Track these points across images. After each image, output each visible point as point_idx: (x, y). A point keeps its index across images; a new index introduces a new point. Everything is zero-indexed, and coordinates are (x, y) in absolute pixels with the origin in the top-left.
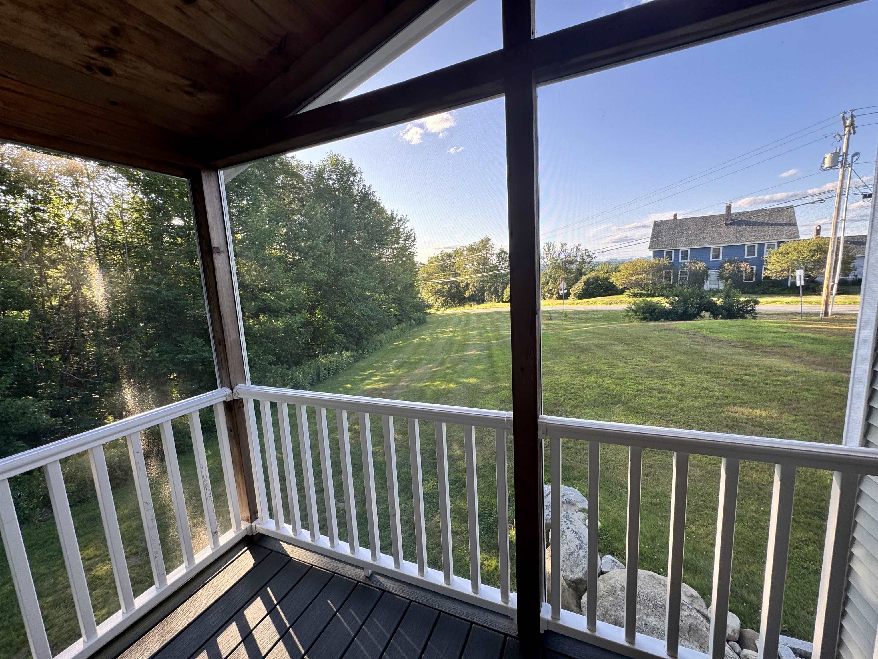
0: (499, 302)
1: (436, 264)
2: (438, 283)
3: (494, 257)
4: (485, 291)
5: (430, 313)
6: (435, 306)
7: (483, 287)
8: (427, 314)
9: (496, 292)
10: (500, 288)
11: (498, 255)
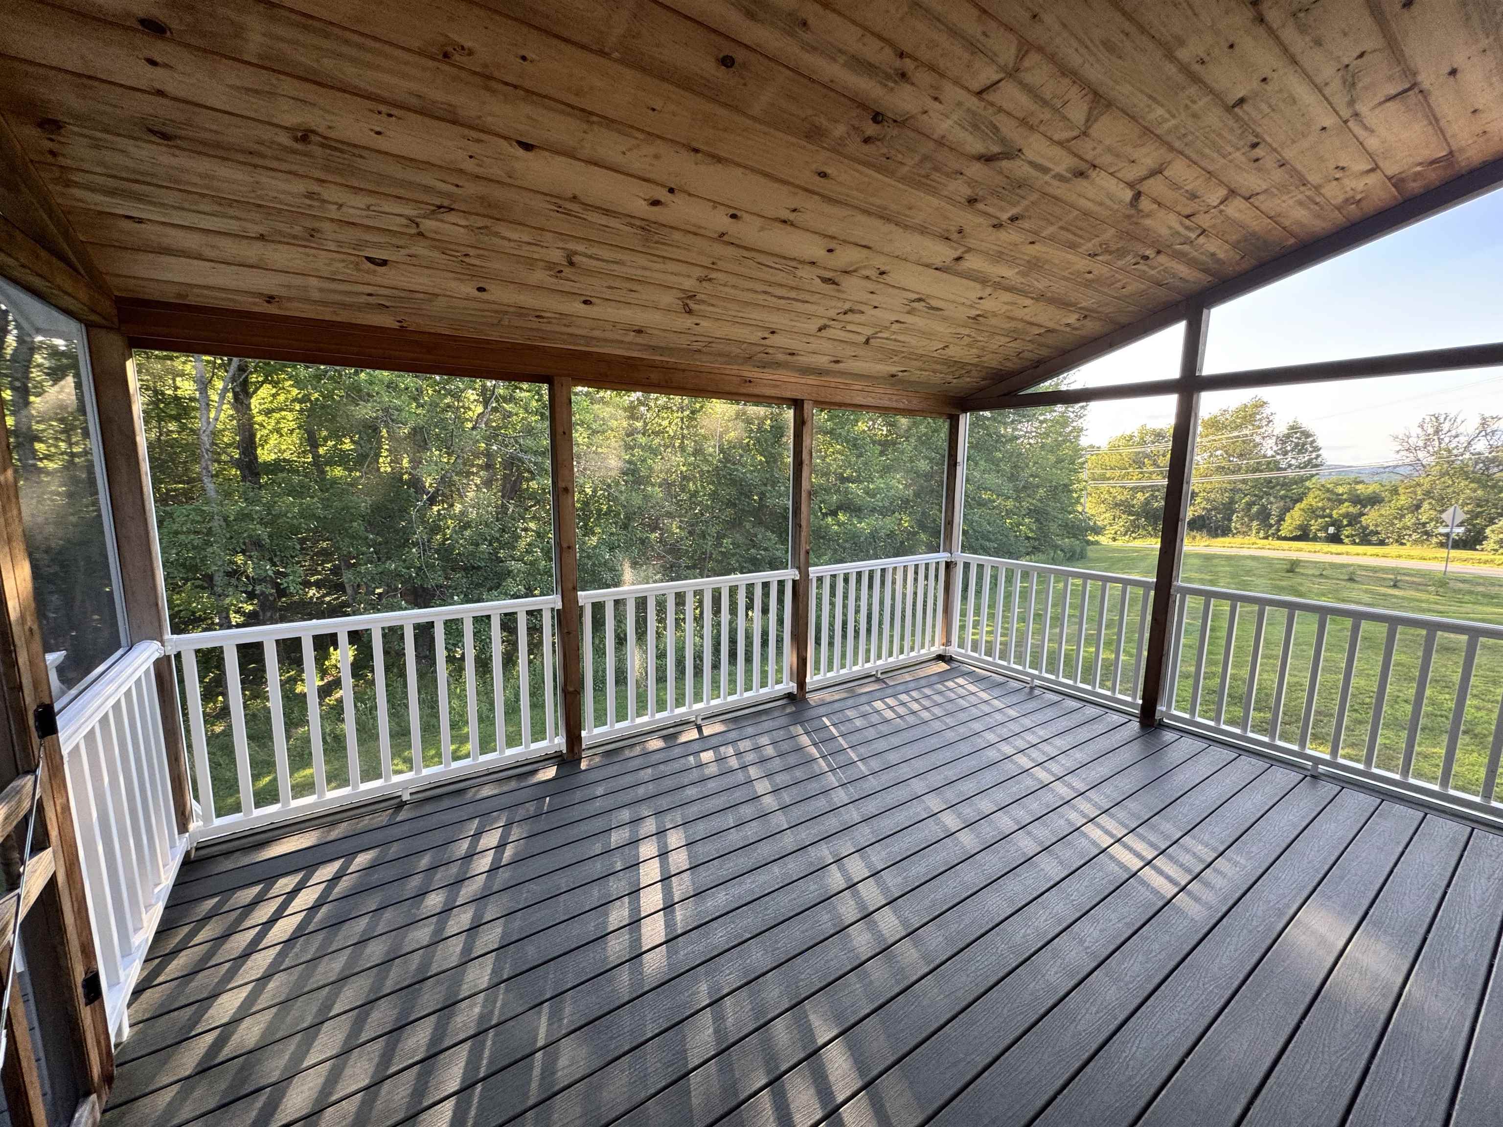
0: (1266, 538)
1: (1125, 451)
2: (1124, 487)
3: (1271, 442)
4: (1234, 511)
5: (1097, 543)
6: (1110, 531)
7: (1232, 501)
8: (1089, 543)
9: (1264, 516)
10: (1275, 510)
11: (1284, 440)
